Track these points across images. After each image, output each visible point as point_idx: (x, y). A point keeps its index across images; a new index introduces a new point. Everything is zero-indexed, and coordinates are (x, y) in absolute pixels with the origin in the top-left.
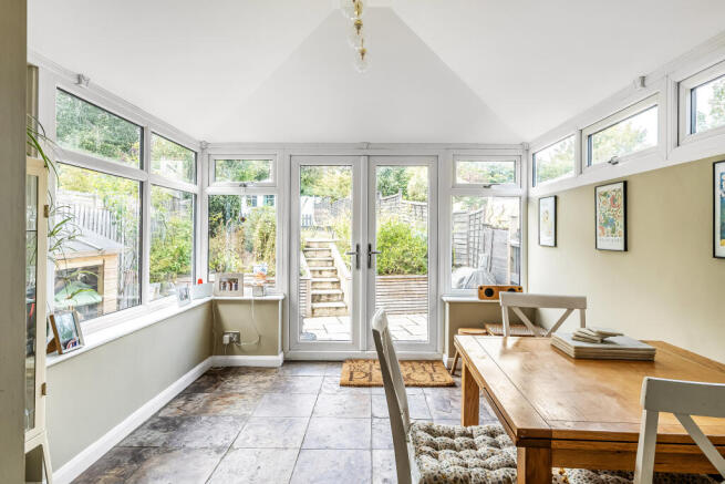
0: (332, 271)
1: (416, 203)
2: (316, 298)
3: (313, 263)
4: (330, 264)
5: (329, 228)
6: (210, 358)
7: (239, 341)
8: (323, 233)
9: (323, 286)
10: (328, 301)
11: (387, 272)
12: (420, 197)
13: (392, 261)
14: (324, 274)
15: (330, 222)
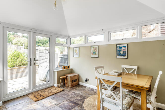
12: (18, 44)
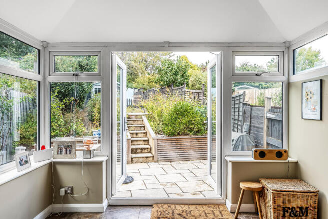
0: (144, 133)
1: (194, 91)
2: (134, 151)
3: (132, 129)
4: (142, 129)
5: (142, 107)
6: (50, 206)
7: (72, 193)
8: (138, 109)
9: (139, 143)
10: (141, 153)
11: (179, 134)
13: (182, 127)
14: (139, 135)
15: (143, 103)
